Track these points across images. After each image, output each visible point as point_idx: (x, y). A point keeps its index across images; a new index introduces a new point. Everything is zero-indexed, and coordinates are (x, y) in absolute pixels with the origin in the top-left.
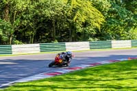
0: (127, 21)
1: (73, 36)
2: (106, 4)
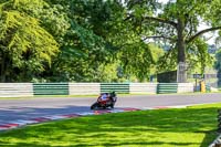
0: (94, 52)
1: (8, 73)
2: (62, 24)
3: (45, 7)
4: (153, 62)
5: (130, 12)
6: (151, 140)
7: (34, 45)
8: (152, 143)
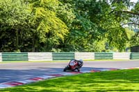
0: (91, 33)
1: (36, 46)
2: (71, 15)
3: (60, 5)
4: (128, 40)
5: (113, 8)
6: (126, 88)
7: (53, 29)
8: (127, 90)
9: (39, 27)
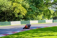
0: (36, 12)
1: (14, 19)
2: (28, 5)
3: (23, 1)
4: (51, 14)
5: (45, 2)
7: (21, 11)
8: (52, 35)
9: (15, 11)
